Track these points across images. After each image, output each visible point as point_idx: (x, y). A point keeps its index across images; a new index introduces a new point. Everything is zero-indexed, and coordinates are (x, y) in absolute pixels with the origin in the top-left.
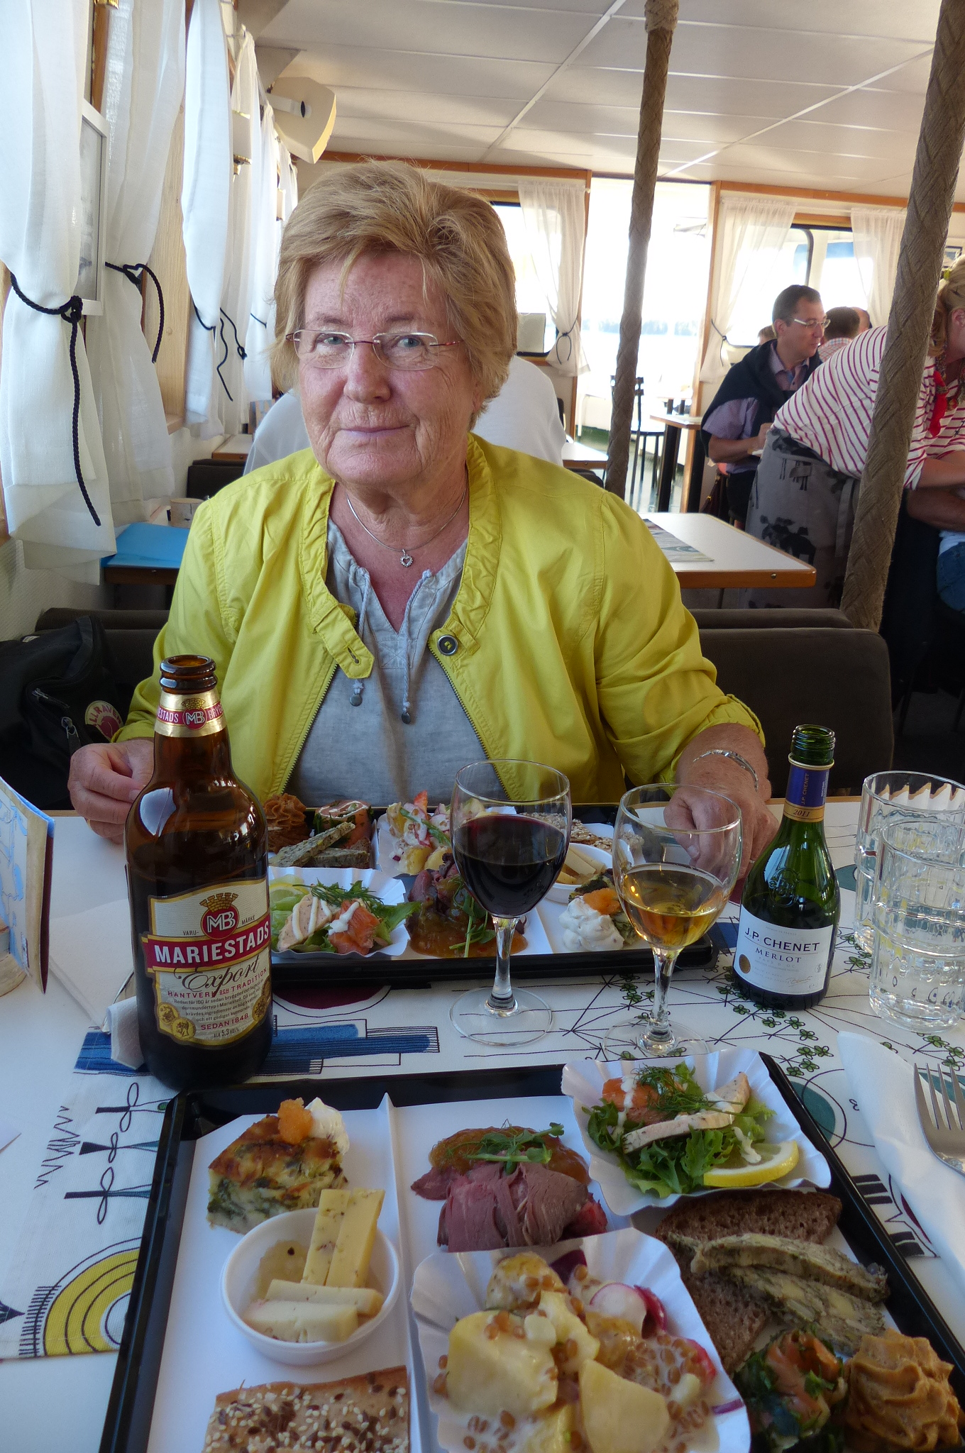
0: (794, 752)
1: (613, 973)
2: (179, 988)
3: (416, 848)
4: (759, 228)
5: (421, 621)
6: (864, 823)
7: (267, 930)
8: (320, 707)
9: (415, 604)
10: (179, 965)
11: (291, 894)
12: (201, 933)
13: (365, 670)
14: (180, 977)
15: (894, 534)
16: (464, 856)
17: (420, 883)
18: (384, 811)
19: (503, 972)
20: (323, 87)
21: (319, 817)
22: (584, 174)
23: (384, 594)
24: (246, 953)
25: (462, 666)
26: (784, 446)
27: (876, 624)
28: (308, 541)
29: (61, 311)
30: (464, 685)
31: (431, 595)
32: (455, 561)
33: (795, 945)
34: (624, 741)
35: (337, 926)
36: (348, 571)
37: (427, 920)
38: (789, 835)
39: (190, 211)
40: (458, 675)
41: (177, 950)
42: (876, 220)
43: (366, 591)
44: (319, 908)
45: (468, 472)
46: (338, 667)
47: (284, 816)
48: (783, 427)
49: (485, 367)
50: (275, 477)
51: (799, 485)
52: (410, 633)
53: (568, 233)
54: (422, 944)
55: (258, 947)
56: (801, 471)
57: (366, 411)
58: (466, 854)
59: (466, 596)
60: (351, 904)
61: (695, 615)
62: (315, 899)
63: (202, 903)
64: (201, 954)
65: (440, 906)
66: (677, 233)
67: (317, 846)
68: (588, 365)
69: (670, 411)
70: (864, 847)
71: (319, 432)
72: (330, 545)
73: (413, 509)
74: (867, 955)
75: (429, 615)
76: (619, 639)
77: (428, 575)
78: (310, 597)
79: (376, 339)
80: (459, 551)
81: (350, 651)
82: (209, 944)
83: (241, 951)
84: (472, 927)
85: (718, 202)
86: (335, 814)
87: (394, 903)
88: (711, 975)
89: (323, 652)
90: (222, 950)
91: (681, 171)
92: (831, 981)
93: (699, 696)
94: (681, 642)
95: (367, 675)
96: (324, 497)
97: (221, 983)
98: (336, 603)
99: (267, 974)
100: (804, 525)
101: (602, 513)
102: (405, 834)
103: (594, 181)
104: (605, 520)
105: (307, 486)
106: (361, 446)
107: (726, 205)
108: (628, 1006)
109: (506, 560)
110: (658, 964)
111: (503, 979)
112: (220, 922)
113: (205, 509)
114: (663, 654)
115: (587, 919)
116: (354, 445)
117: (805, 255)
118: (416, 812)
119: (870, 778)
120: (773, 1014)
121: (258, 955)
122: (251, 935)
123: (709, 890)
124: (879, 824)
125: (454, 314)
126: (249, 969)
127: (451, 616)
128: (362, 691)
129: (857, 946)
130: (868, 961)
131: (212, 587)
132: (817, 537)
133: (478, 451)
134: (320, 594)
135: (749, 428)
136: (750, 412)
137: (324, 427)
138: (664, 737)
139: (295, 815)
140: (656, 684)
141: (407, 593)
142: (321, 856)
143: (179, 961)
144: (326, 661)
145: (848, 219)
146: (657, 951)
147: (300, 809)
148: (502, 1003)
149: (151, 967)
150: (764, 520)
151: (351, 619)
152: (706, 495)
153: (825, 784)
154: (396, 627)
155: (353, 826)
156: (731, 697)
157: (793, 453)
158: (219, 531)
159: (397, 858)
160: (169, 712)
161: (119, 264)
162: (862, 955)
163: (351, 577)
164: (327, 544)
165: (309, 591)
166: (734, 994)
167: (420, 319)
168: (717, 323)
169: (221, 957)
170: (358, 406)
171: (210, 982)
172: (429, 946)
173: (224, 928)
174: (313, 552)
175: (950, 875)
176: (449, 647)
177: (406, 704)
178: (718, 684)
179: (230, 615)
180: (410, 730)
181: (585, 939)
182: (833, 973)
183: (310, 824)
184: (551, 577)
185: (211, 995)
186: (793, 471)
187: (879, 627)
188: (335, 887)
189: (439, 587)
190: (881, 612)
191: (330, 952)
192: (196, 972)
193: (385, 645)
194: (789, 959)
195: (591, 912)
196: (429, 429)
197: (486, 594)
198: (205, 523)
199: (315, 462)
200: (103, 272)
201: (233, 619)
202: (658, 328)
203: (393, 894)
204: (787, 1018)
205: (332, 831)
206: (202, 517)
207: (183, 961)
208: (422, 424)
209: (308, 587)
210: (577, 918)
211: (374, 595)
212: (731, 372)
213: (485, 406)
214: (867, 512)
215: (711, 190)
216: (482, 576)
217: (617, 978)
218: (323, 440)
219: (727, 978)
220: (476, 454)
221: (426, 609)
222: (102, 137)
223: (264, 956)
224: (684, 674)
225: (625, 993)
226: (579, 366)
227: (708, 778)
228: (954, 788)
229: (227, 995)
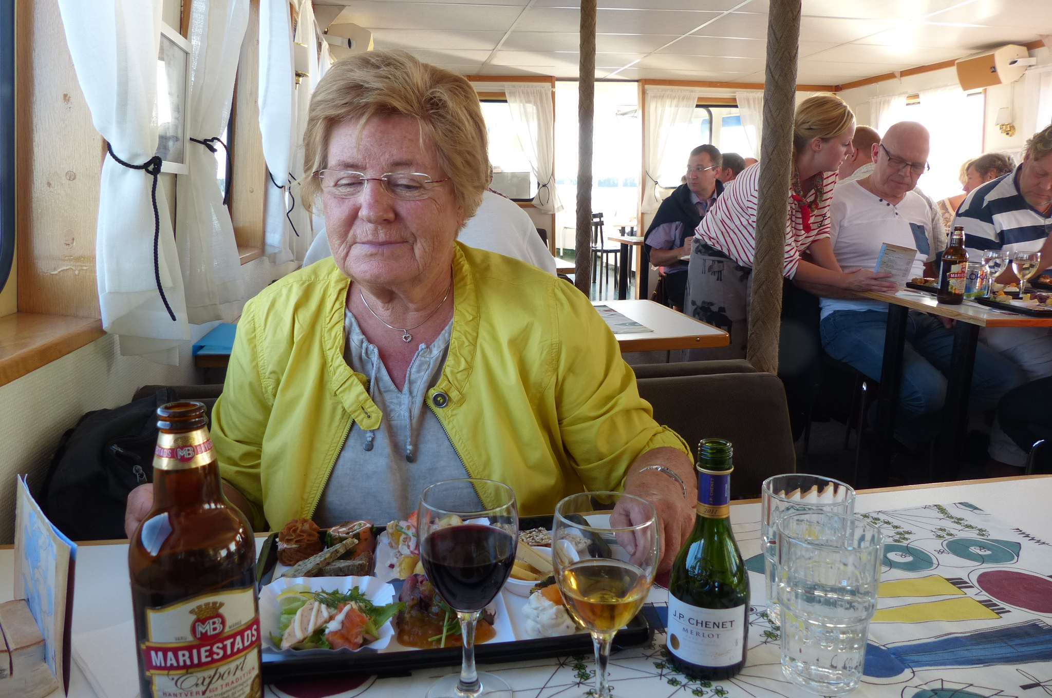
0: (701, 462)
1: (567, 655)
2: (172, 688)
3: (407, 557)
4: (673, 109)
5: (418, 384)
6: (766, 518)
7: (255, 633)
8: (340, 453)
9: (414, 370)
10: (172, 668)
11: (298, 600)
12: (190, 638)
13: (375, 423)
14: (173, 679)
15: (781, 303)
16: (429, 562)
17: (407, 586)
18: (384, 529)
19: (469, 659)
20: (364, 29)
21: (330, 536)
22: (550, 79)
23: (390, 364)
24: (233, 654)
25: (452, 416)
26: (703, 250)
27: (774, 369)
28: (330, 326)
29: (145, 167)
30: (454, 430)
31: (426, 362)
32: (444, 335)
33: (714, 623)
34: (583, 467)
35: (333, 626)
36: (361, 347)
37: (411, 617)
38: (702, 530)
39: (263, 108)
40: (449, 423)
41: (170, 654)
42: (754, 99)
43: (375, 362)
44: (319, 611)
45: (454, 271)
46: (354, 422)
47: (301, 536)
48: (701, 238)
49: (466, 196)
50: (304, 279)
51: (716, 277)
52: (411, 392)
53: (541, 118)
54: (406, 638)
55: (245, 648)
56: (716, 267)
57: (376, 229)
58: (431, 560)
59: (453, 362)
60: (345, 606)
61: (635, 369)
62: (317, 604)
63: (191, 612)
64: (191, 657)
65: (423, 604)
66: (618, 116)
67: (325, 559)
68: (562, 206)
69: (623, 235)
70: (768, 538)
71: (339, 245)
72: (347, 328)
73: (411, 301)
74: (778, 628)
75: (425, 378)
76: (574, 389)
77: (423, 347)
78: (331, 368)
79: (383, 177)
80: (447, 328)
81: (363, 409)
82: (198, 647)
83: (229, 652)
84: (448, 621)
85: (644, 93)
86: (343, 532)
87: (383, 604)
88: (649, 652)
89: (342, 410)
90: (211, 653)
91: (617, 74)
92: (749, 654)
93: (639, 427)
94: (623, 388)
95: (376, 427)
96: (342, 292)
97: (210, 683)
98: (352, 372)
99: (256, 672)
100: (722, 306)
101: (555, 294)
102: (400, 546)
103: (557, 83)
104: (558, 299)
105: (328, 284)
106: (371, 255)
107: (649, 95)
108: (579, 684)
109: (483, 333)
110: (596, 645)
111: (469, 666)
112: (208, 628)
113: (250, 305)
114: (609, 398)
115: (544, 609)
116: (366, 254)
117: (708, 126)
118: (408, 528)
119: (767, 480)
120: (702, 684)
121: (245, 655)
122: (239, 638)
123: (636, 580)
124: (777, 519)
125: (443, 159)
126: (237, 668)
127: (442, 377)
128: (373, 439)
129: (770, 621)
130: (778, 633)
131: (254, 363)
132: (730, 314)
133: (459, 252)
134: (339, 366)
135: (678, 242)
136: (678, 231)
137: (343, 242)
138: (615, 461)
139: (310, 535)
140: (605, 421)
141: (407, 362)
142: (328, 567)
143: (172, 665)
144: (345, 417)
145: (735, 99)
146: (595, 635)
147: (315, 530)
148: (469, 687)
149: (148, 671)
150: (694, 303)
151: (364, 384)
152: (652, 290)
153: (728, 487)
154: (399, 388)
155: (356, 541)
156: (665, 428)
157: (710, 255)
158: (260, 321)
159: (392, 566)
160: (164, 449)
161: (201, 138)
162: (774, 629)
163: (363, 351)
164: (344, 327)
165: (331, 364)
166: (668, 668)
167: (417, 164)
168: (650, 173)
169: (209, 659)
170: (370, 226)
171: (200, 682)
172: (411, 639)
173: (213, 633)
174: (333, 334)
175: (836, 557)
176: (441, 401)
177: (409, 447)
178: (654, 418)
179: (269, 384)
180: (413, 467)
181: (543, 626)
182: (750, 645)
183: (323, 541)
184: (519, 344)
185: (201, 693)
186: (710, 268)
187: (776, 371)
188: (336, 592)
189: (432, 356)
190: (777, 360)
191: (326, 648)
192: (187, 673)
193: (391, 403)
194: (711, 636)
195: (547, 603)
196: (424, 244)
197: (469, 359)
198: (249, 315)
199: (334, 267)
200: (188, 145)
201: (271, 387)
202: (613, 182)
203: (384, 596)
204: (713, 687)
205: (338, 546)
206: (248, 311)
207: (175, 664)
208: (418, 241)
209: (330, 360)
210: (536, 609)
211: (382, 365)
212: (663, 203)
213: (466, 223)
214: (759, 288)
215: (638, 86)
216: (465, 346)
217: (571, 659)
218: (342, 251)
219: (663, 654)
220: (458, 255)
221: (423, 373)
222: (187, 53)
223: (252, 656)
224: (627, 412)
225: (576, 672)
226: (556, 207)
227: (643, 488)
228: (836, 487)
229: (216, 693)
